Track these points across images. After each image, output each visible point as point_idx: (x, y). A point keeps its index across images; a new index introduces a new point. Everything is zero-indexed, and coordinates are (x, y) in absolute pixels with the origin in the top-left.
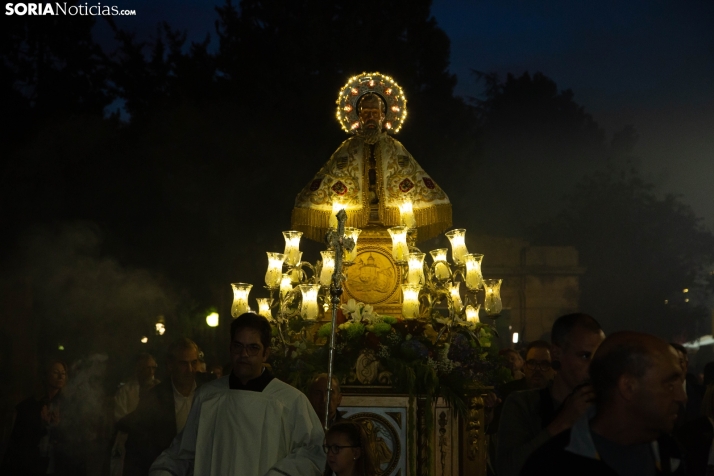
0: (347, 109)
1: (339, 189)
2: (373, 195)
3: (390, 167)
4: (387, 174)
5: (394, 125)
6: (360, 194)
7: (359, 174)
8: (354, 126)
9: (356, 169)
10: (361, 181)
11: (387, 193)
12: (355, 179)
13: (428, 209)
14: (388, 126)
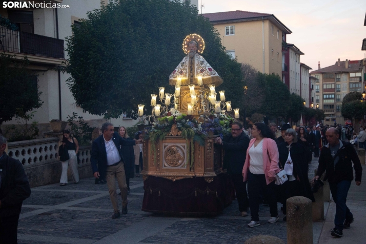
0: (186, 46)
1: (181, 73)
2: (192, 74)
3: (197, 65)
4: (196, 67)
5: (201, 50)
6: (187, 75)
7: (187, 68)
8: (189, 51)
9: (186, 66)
10: (188, 70)
11: (196, 74)
12: (186, 70)
13: (209, 78)
14: (199, 51)
